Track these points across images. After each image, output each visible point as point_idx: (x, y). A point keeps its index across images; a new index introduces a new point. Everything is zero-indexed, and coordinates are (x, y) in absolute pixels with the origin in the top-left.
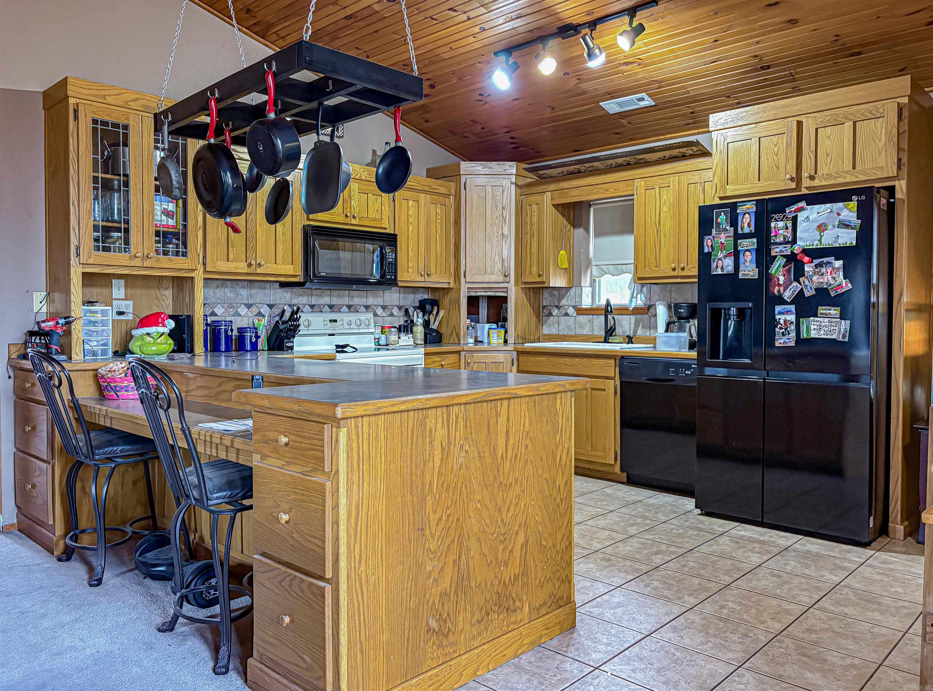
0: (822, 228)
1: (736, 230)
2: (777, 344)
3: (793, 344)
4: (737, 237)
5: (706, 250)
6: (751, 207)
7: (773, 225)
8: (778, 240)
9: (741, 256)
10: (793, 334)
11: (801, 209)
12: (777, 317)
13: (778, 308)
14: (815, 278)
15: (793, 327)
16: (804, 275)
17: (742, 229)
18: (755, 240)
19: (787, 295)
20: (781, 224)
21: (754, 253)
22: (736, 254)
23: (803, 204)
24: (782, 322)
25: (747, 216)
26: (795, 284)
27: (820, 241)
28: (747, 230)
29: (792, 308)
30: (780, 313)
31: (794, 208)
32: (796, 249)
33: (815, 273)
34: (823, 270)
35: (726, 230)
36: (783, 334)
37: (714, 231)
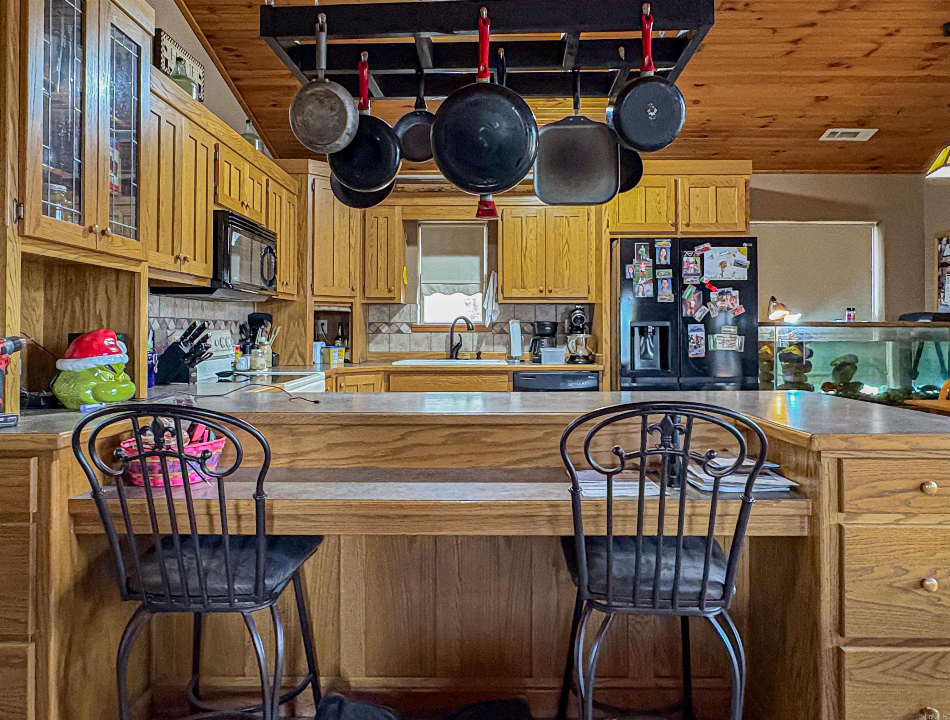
0: (723, 265)
1: (654, 262)
2: (690, 355)
3: (703, 355)
4: (656, 267)
5: (628, 277)
6: (667, 243)
7: (685, 259)
8: (689, 272)
9: (659, 282)
10: (703, 347)
11: (707, 249)
12: (690, 334)
13: (690, 327)
14: (719, 303)
15: (703, 342)
16: (710, 301)
17: (660, 260)
18: (670, 271)
19: (698, 316)
20: (692, 259)
21: (670, 281)
22: (655, 281)
23: (708, 245)
24: (694, 338)
25: (664, 250)
26: (703, 307)
27: (722, 274)
28: (663, 262)
29: (702, 326)
30: (692, 331)
31: (701, 247)
32: (705, 280)
33: (718, 300)
34: (725, 297)
35: (646, 260)
36: (695, 348)
37: (635, 261)
